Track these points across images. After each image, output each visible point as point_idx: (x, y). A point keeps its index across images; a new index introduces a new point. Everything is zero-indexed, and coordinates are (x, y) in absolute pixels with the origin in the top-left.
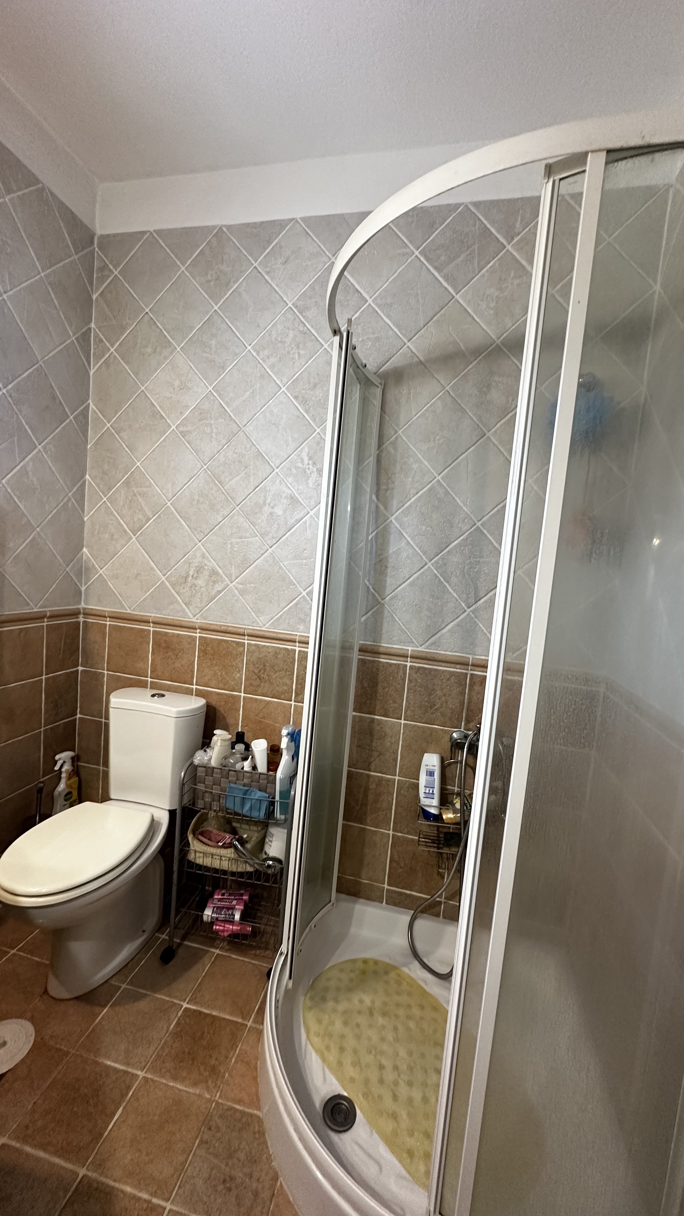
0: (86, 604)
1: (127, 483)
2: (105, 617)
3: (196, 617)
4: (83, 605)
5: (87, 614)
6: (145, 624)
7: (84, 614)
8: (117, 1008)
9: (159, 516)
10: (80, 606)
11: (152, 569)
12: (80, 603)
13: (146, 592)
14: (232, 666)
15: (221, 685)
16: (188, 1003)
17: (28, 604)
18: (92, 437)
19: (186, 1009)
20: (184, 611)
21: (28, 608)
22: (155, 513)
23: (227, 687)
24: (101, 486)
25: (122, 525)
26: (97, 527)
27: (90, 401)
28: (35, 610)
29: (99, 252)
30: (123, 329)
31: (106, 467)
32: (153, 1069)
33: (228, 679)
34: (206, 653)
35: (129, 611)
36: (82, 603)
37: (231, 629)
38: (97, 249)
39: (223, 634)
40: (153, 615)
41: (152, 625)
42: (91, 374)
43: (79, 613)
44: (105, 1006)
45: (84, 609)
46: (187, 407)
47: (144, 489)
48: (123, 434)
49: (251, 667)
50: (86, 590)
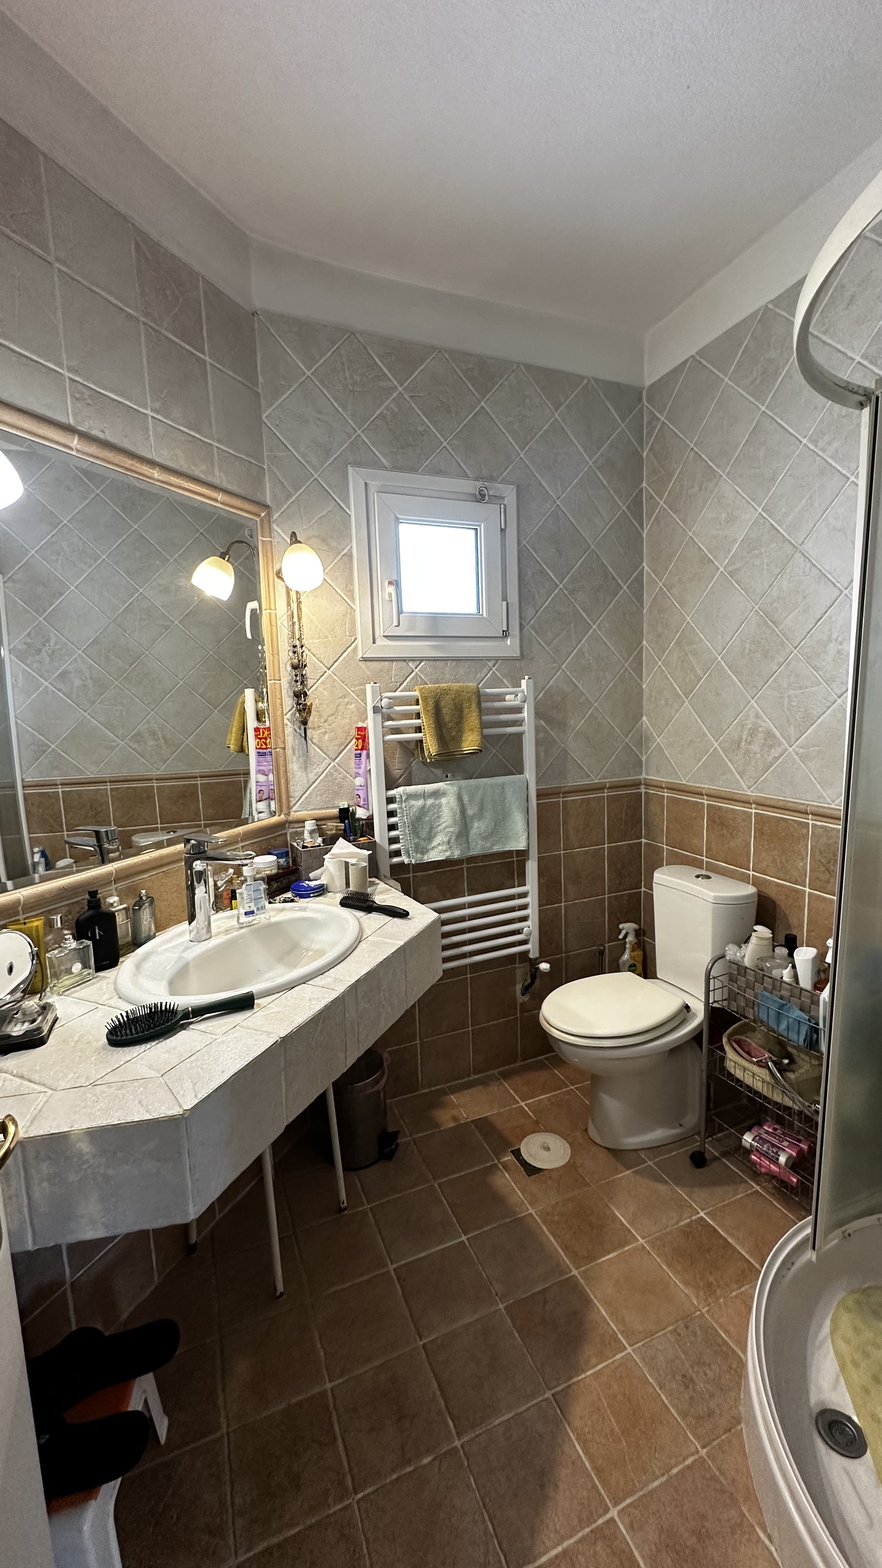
0: (647, 774)
1: (678, 643)
2: (662, 788)
3: (752, 789)
4: (644, 776)
5: (647, 785)
6: (699, 796)
7: (646, 785)
8: (638, 1177)
9: (710, 674)
10: (641, 777)
11: (704, 734)
12: (641, 774)
13: (699, 760)
14: (793, 851)
15: (782, 875)
16: (705, 1214)
17: (589, 776)
18: (647, 600)
19: (702, 1218)
20: (738, 782)
21: (588, 779)
22: (705, 671)
23: (787, 878)
24: (656, 650)
25: (675, 689)
26: (654, 694)
27: (644, 564)
28: (596, 781)
29: (648, 405)
30: (671, 476)
31: (660, 629)
32: (652, 1243)
33: (789, 867)
34: (763, 834)
35: (684, 782)
36: (643, 773)
37: (790, 804)
38: (646, 403)
39: (782, 811)
40: (706, 786)
41: (705, 797)
42: (644, 536)
43: (640, 784)
44: (628, 1169)
45: (645, 779)
46: (735, 541)
47: (695, 646)
48: (674, 591)
49: (818, 857)
50: (646, 759)
